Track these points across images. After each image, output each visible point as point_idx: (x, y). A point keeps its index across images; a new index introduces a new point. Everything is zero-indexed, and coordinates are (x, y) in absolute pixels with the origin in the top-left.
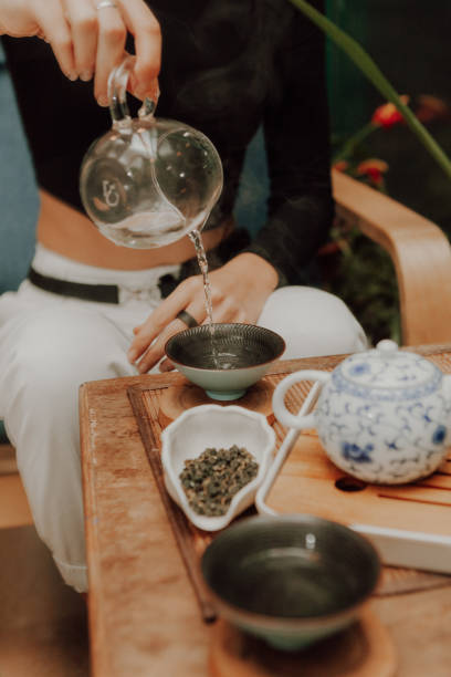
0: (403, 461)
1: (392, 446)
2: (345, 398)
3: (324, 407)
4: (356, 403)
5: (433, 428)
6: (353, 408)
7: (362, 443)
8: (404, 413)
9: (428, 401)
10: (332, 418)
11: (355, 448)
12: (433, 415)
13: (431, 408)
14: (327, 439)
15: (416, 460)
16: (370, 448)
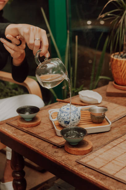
0: (75, 123)
1: (73, 120)
2: (64, 114)
3: (60, 116)
4: (66, 114)
5: (78, 116)
6: (66, 115)
7: (68, 121)
8: (74, 114)
9: (77, 112)
10: (62, 118)
11: (67, 122)
12: (78, 114)
13: (78, 113)
14: (61, 121)
15: (76, 122)
16: (69, 121)
